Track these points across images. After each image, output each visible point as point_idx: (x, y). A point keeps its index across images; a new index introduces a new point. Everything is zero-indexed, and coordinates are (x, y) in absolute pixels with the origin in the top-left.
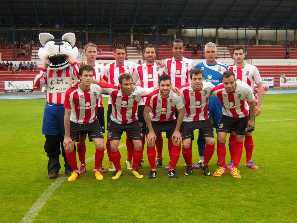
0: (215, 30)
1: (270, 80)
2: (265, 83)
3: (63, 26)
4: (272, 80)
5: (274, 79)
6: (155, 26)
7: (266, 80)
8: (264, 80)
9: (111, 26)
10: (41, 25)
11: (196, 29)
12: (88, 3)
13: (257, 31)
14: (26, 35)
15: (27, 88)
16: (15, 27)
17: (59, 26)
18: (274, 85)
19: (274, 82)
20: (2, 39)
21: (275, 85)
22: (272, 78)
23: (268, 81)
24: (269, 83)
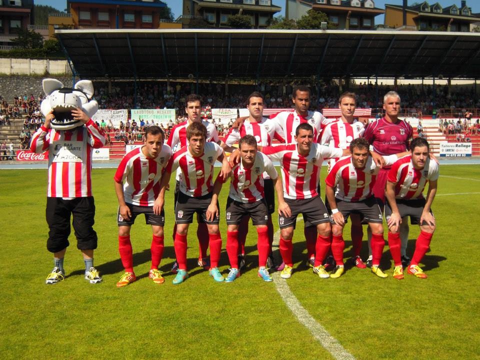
0: (394, 80)
1: (467, 146)
2: (460, 151)
3: (197, 76)
4: (470, 146)
5: (473, 144)
6: (315, 75)
7: (462, 146)
8: (459, 146)
10: (170, 74)
11: (368, 78)
12: (231, 47)
13: (449, 82)
16: (137, 78)
17: (193, 76)
18: (472, 153)
19: (473, 149)
21: (474, 153)
22: (470, 144)
23: (465, 148)
24: (465, 150)
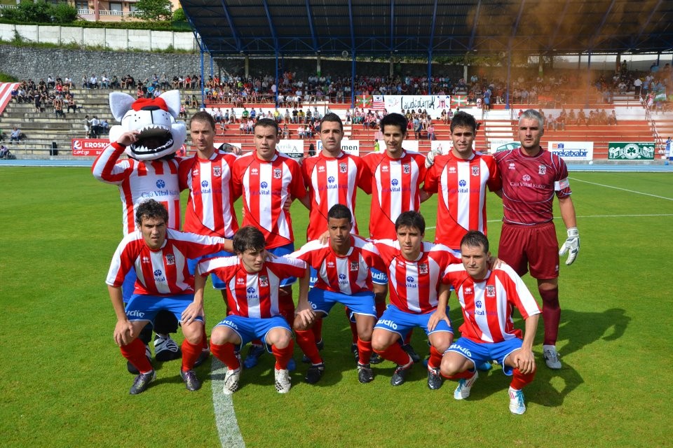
0: (615, 56)
3: (353, 53)
9: (430, 52)
10: (319, 51)
11: (580, 55)
12: (394, 16)
14: (296, 68)
15: (295, 152)
16: (280, 54)
17: (347, 53)
20: (260, 72)
